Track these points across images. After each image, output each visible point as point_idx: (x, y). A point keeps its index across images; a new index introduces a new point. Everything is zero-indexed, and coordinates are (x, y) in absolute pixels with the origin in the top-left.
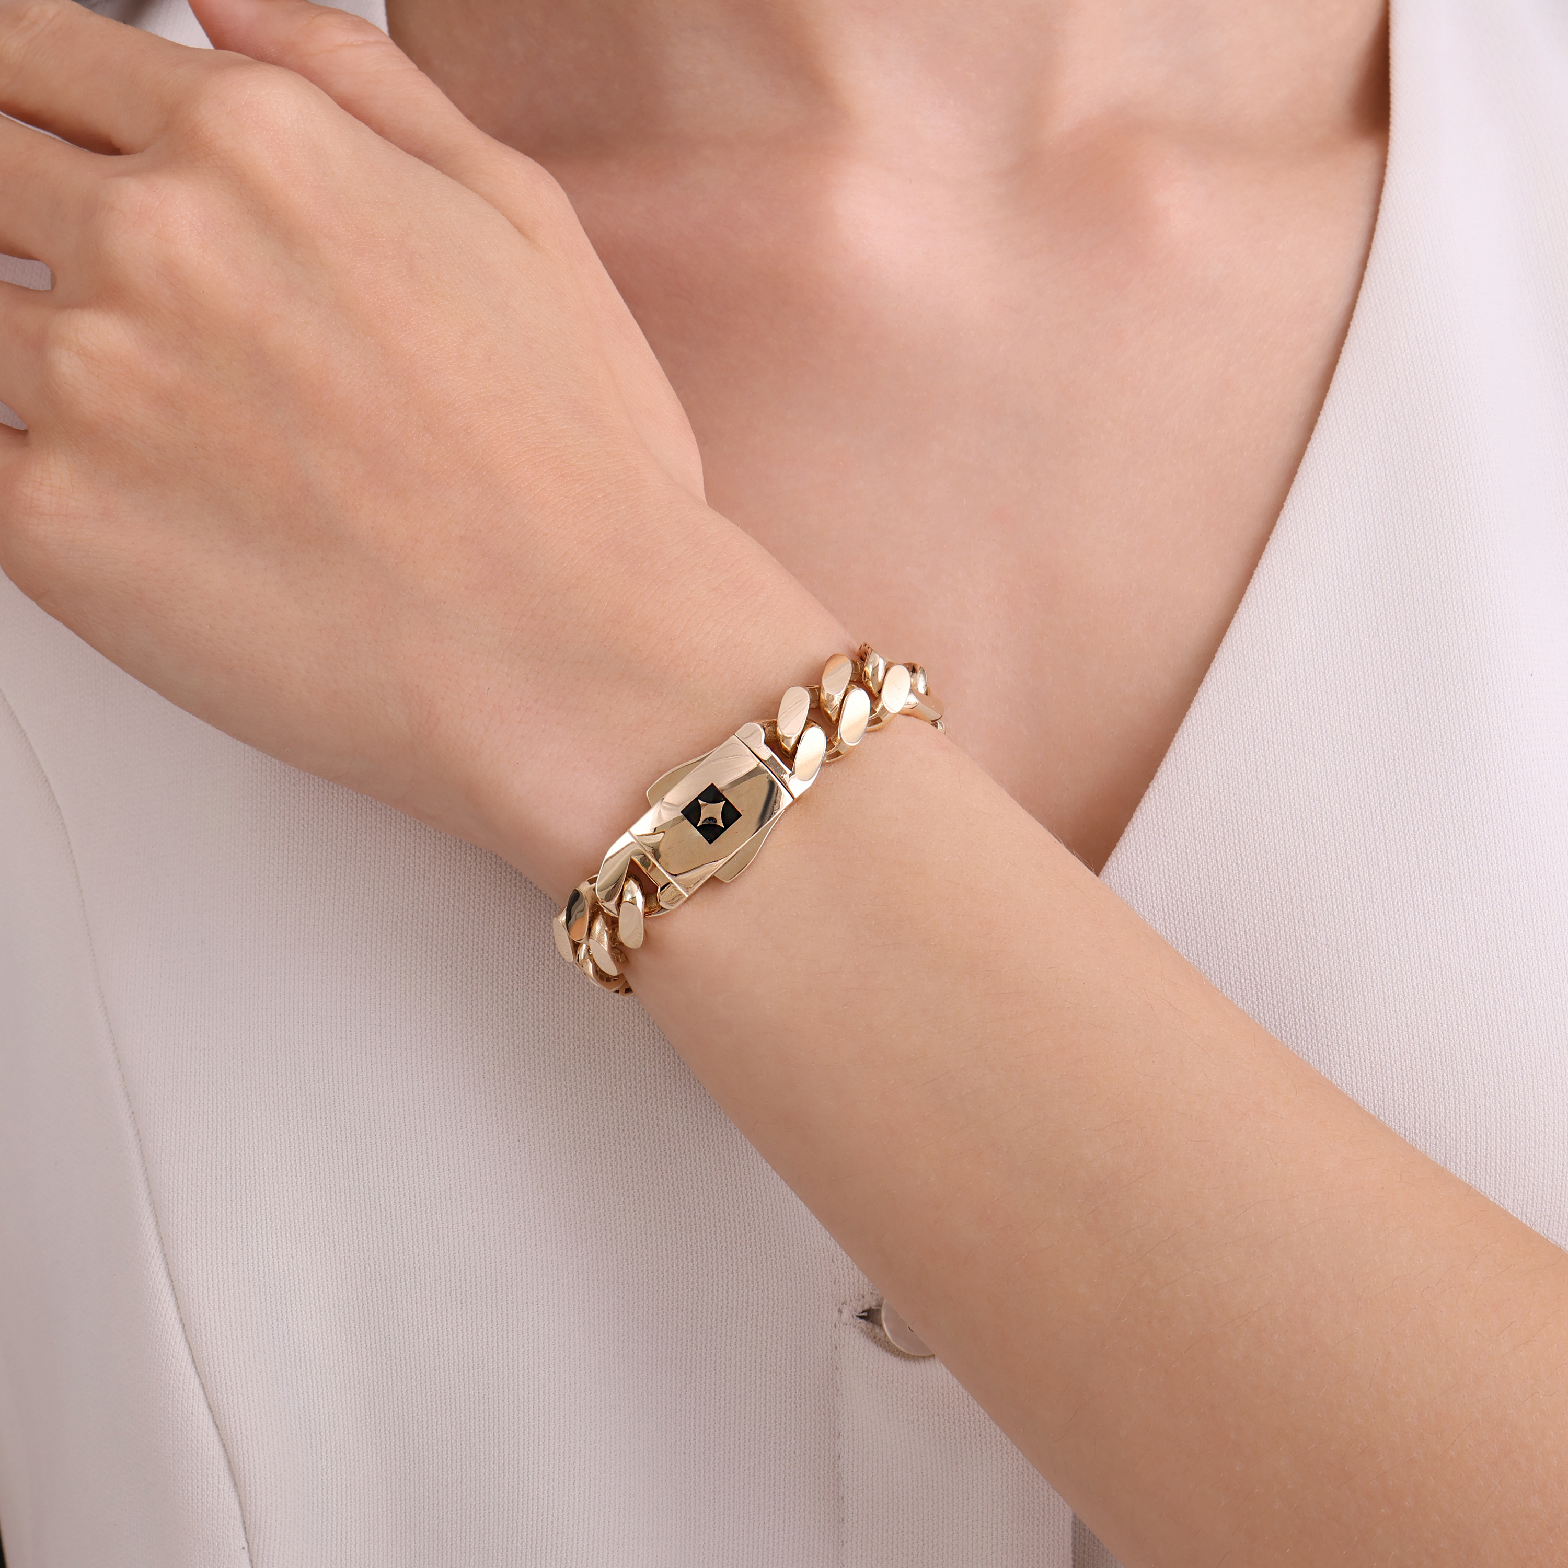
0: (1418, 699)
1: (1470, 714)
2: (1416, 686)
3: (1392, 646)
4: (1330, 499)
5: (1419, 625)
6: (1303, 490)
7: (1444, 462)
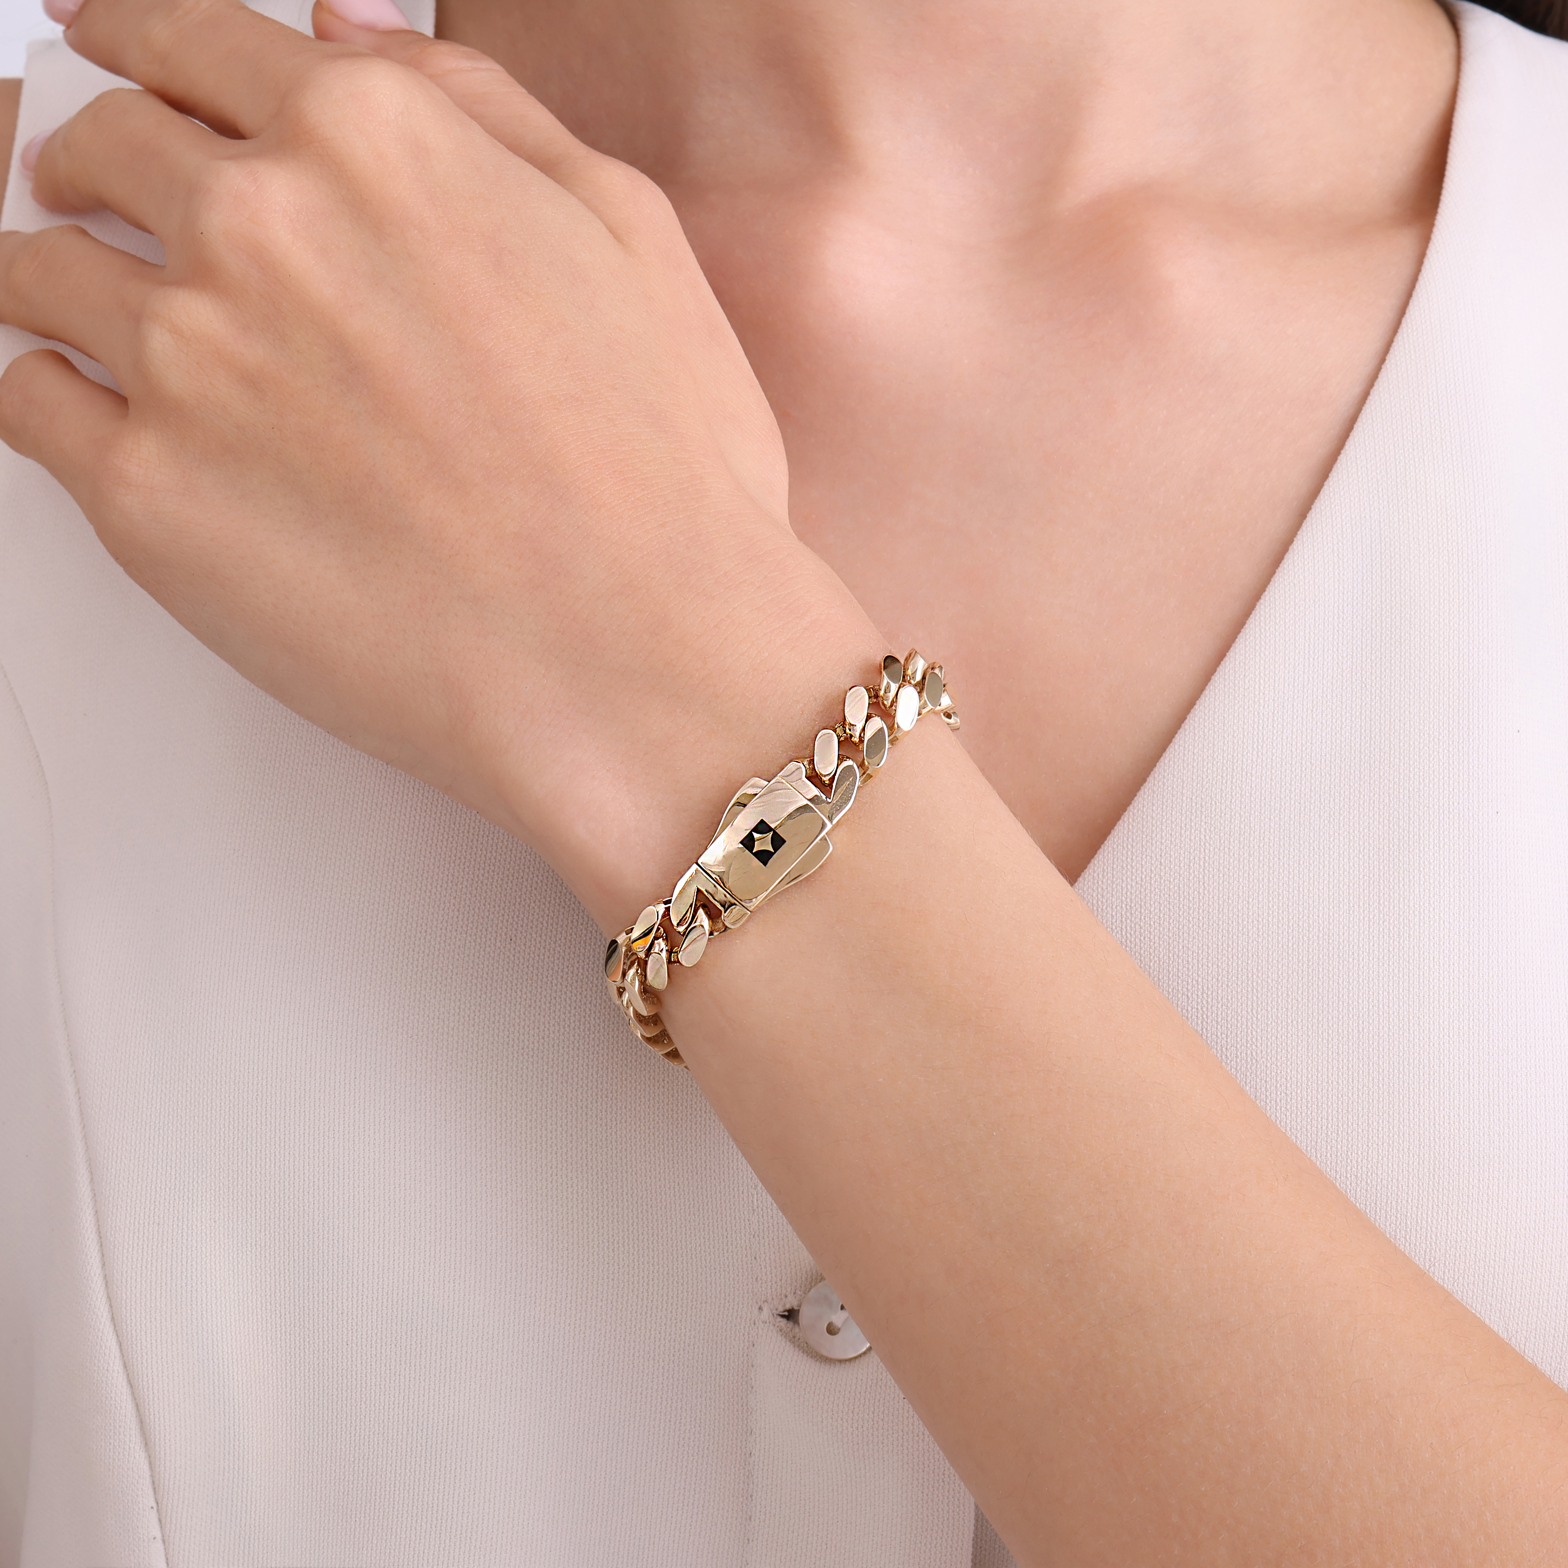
0: (1401, 744)
1: (1451, 762)
2: (1402, 731)
3: (1383, 689)
4: (1340, 538)
5: (1412, 671)
6: (1314, 526)
7: (1458, 511)
